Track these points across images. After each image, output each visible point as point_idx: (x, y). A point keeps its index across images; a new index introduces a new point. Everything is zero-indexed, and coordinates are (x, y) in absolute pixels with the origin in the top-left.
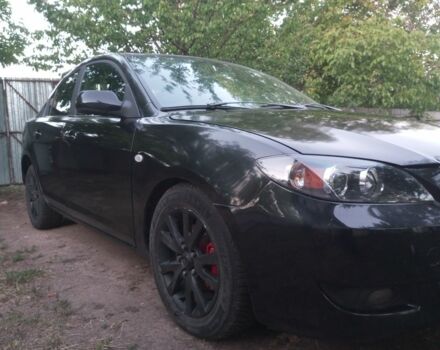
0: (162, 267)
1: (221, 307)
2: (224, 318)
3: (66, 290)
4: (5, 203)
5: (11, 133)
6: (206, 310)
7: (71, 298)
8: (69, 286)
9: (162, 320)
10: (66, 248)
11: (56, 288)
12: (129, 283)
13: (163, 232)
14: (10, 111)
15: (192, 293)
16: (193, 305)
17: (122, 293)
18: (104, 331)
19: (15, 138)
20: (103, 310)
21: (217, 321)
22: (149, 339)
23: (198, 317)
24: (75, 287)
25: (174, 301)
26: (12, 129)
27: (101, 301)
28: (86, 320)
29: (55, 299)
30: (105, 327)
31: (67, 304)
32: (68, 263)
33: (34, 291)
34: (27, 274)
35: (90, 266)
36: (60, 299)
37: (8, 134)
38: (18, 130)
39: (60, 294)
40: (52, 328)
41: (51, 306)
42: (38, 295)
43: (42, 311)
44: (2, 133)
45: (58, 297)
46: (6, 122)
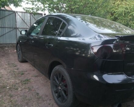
3: (37, 88)
5: (17, 28)
7: (38, 92)
8: (38, 87)
10: (35, 71)
11: (34, 87)
14: (17, 21)
18: (49, 106)
19: (18, 30)
20: (48, 97)
26: (17, 27)
28: (44, 101)
29: (35, 92)
30: (50, 104)
31: (38, 94)
32: (36, 77)
33: (29, 88)
34: (25, 81)
35: (43, 79)
36: (36, 92)
37: (16, 28)
38: (19, 27)
39: (36, 90)
40: (35, 102)
41: (34, 94)
42: (30, 89)
43: (32, 96)
44: (15, 28)
45: (35, 91)
46: (16, 25)
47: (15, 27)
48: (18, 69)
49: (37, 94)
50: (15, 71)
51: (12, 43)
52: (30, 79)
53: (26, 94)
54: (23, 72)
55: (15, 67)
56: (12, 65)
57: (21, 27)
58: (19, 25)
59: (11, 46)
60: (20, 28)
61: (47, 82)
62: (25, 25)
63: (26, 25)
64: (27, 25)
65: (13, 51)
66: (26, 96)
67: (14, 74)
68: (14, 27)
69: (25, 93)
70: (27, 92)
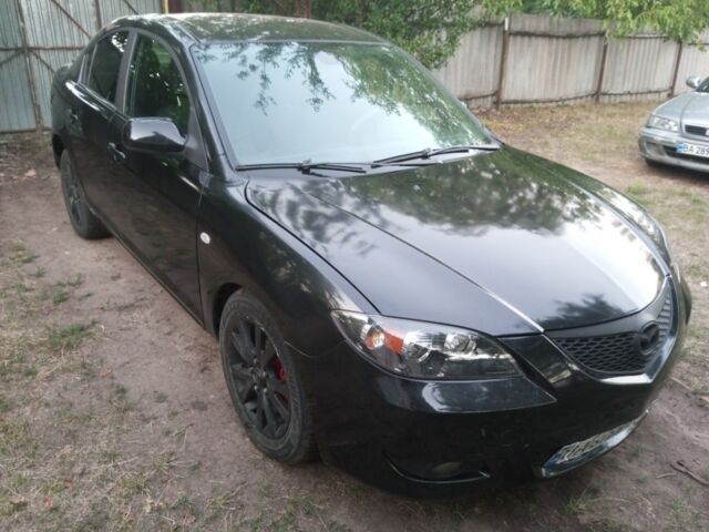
0: (233, 369)
1: (289, 441)
2: (293, 451)
3: (123, 365)
4: (32, 173)
5: (31, 49)
6: (277, 433)
7: (125, 382)
8: (126, 359)
9: (233, 425)
10: (121, 282)
11: (110, 360)
12: (200, 357)
13: (234, 334)
14: (25, 12)
15: (263, 412)
16: (264, 422)
17: (190, 376)
18: (166, 440)
19: (38, 57)
20: (165, 404)
21: (286, 451)
22: (215, 454)
23: (268, 437)
24: (133, 360)
25: (245, 410)
26: (31, 43)
27: (164, 389)
28: (146, 420)
29: (110, 382)
30: (168, 433)
31: (123, 391)
32: (124, 313)
33: (84, 365)
34: (73, 332)
35: (152, 320)
36: (116, 382)
37: (25, 50)
38: (41, 44)
39: (115, 373)
40: (107, 429)
41: (106, 394)
42: (89, 373)
43: (95, 401)
44: (17, 49)
45: (112, 378)
46: (23, 32)
47: (20, 45)
48: (39, 275)
49: (118, 392)
50: (27, 283)
51: (16, 128)
52: (94, 323)
53: (68, 396)
54: (65, 290)
55: (27, 266)
56: (13, 255)
57: (50, 45)
58: (38, 30)
59: (9, 149)
60: (44, 49)
61: (169, 334)
62: (70, 30)
63: (75, 29)
64: (79, 27)
65: (21, 174)
66: (71, 405)
67: (23, 300)
68: (11, 45)
69: (65, 388)
70: (75, 385)
